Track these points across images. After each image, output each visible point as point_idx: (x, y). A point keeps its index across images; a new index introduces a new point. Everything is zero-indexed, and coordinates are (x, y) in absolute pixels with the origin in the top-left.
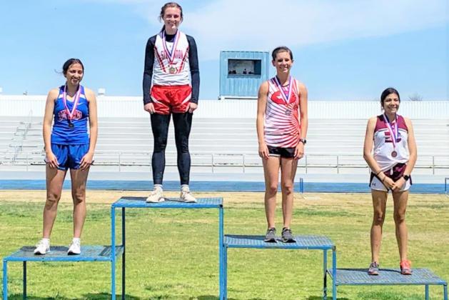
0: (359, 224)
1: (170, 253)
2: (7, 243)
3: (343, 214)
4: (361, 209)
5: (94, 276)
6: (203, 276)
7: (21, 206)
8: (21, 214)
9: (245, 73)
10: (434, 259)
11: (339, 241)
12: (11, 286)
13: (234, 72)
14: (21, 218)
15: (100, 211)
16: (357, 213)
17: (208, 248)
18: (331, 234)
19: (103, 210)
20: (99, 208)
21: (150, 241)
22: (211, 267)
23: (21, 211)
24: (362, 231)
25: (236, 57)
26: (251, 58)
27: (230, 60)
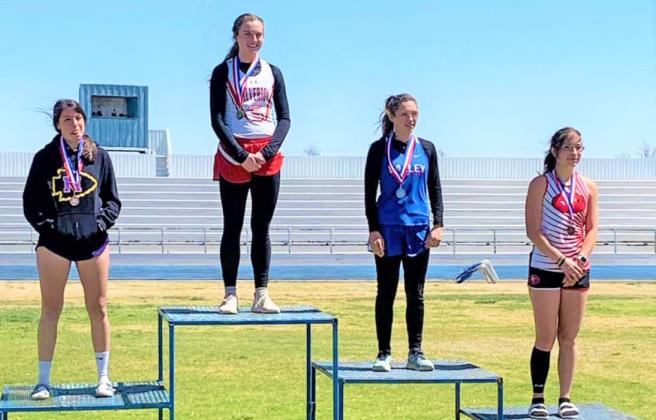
6: (233, 417)
9: (114, 115)
13: (99, 114)
25: (103, 93)
26: (123, 95)
27: (93, 96)
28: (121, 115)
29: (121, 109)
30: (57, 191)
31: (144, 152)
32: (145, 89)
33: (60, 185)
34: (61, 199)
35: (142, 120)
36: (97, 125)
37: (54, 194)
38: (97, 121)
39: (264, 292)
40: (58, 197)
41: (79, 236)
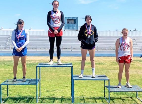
0: (107, 67)
1: (53, 78)
2: (3, 75)
3: (102, 64)
4: (106, 62)
5: (30, 87)
6: (64, 86)
7: (8, 62)
8: (8, 64)
9: (71, 23)
10: (133, 79)
11: (103, 73)
12: (4, 91)
13: (69, 23)
14: (8, 66)
15: (31, 63)
16: (106, 63)
17: (65, 76)
18: (100, 71)
19: (32, 63)
20: (31, 62)
21: (47, 74)
22: (66, 83)
23: (8, 63)
24: (109, 70)
25: (69, 19)
26: (73, 19)
27: (67, 19)
28: (73, 23)
29: (73, 22)
30: (86, 34)
31: (77, 31)
32: (78, 18)
33: (86, 33)
34: (87, 36)
35: (77, 24)
36: (68, 25)
37: (85, 35)
38: (68, 24)
39: (59, 60)
40: (86, 35)
41: (90, 44)
